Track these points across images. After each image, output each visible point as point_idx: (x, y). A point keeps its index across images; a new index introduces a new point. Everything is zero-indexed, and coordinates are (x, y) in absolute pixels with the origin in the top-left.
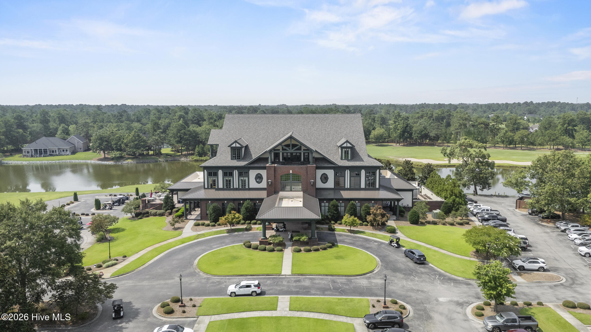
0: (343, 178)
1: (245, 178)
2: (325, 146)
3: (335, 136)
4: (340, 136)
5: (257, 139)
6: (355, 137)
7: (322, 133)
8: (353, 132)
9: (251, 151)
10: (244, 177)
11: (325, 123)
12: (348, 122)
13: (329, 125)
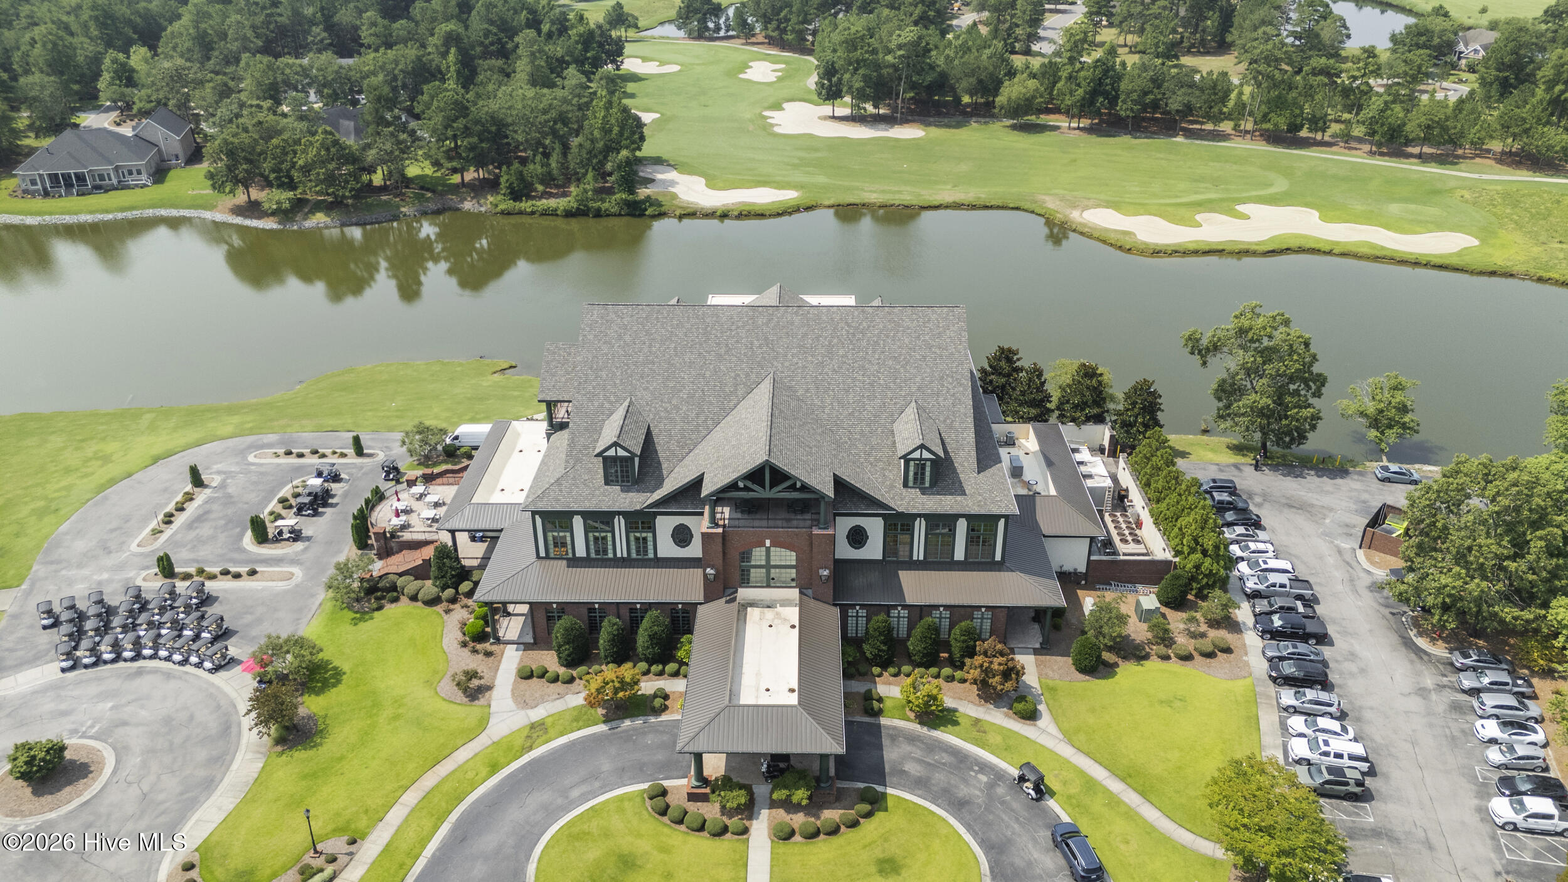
0: (908, 537)
1: (644, 535)
2: (862, 433)
3: (889, 394)
4: (903, 393)
5: (674, 402)
6: (945, 399)
7: (854, 380)
8: (942, 378)
9: (658, 448)
10: (641, 532)
11: (864, 343)
12: (927, 337)
13: (874, 352)
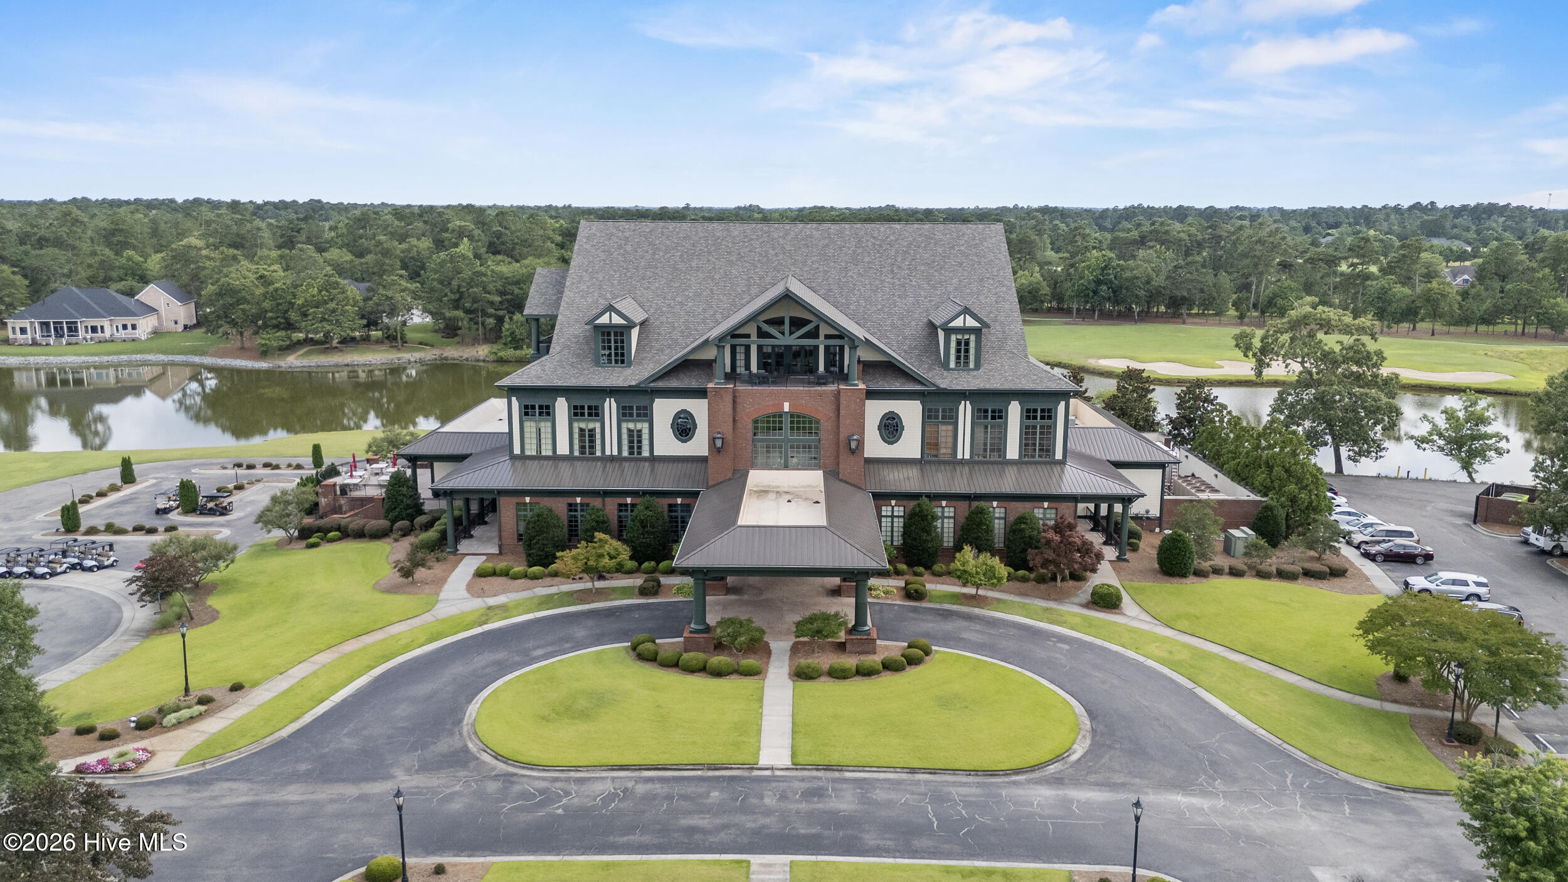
0: (950, 428)
1: (639, 426)
2: (892, 325)
3: (923, 293)
4: (939, 292)
5: (679, 299)
6: (986, 297)
8: (982, 280)
9: (659, 338)
10: (635, 421)
12: (962, 248)
13: (904, 260)
